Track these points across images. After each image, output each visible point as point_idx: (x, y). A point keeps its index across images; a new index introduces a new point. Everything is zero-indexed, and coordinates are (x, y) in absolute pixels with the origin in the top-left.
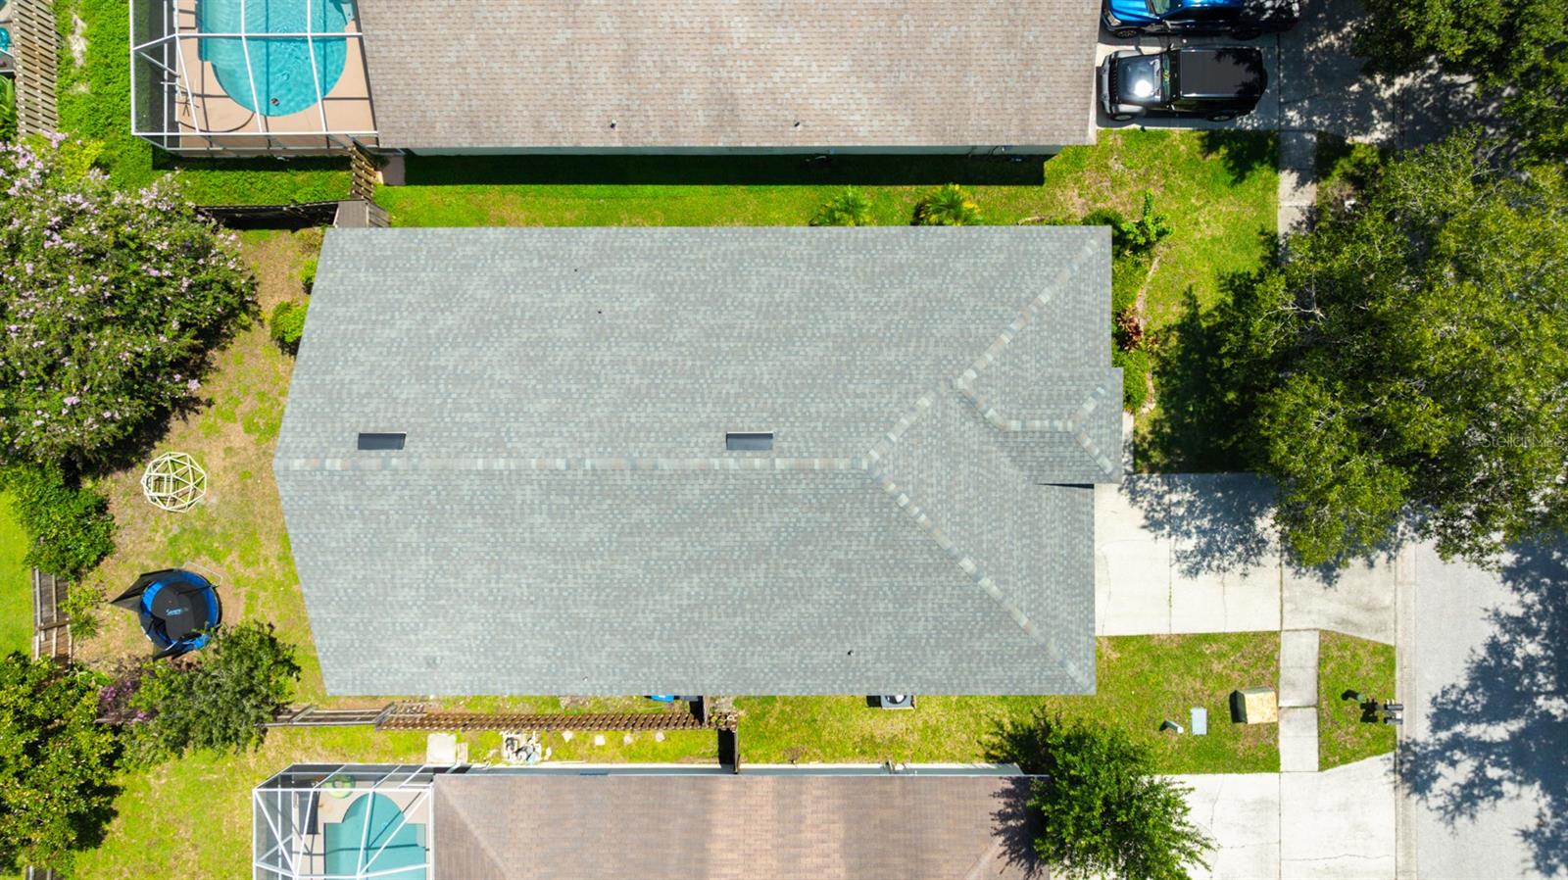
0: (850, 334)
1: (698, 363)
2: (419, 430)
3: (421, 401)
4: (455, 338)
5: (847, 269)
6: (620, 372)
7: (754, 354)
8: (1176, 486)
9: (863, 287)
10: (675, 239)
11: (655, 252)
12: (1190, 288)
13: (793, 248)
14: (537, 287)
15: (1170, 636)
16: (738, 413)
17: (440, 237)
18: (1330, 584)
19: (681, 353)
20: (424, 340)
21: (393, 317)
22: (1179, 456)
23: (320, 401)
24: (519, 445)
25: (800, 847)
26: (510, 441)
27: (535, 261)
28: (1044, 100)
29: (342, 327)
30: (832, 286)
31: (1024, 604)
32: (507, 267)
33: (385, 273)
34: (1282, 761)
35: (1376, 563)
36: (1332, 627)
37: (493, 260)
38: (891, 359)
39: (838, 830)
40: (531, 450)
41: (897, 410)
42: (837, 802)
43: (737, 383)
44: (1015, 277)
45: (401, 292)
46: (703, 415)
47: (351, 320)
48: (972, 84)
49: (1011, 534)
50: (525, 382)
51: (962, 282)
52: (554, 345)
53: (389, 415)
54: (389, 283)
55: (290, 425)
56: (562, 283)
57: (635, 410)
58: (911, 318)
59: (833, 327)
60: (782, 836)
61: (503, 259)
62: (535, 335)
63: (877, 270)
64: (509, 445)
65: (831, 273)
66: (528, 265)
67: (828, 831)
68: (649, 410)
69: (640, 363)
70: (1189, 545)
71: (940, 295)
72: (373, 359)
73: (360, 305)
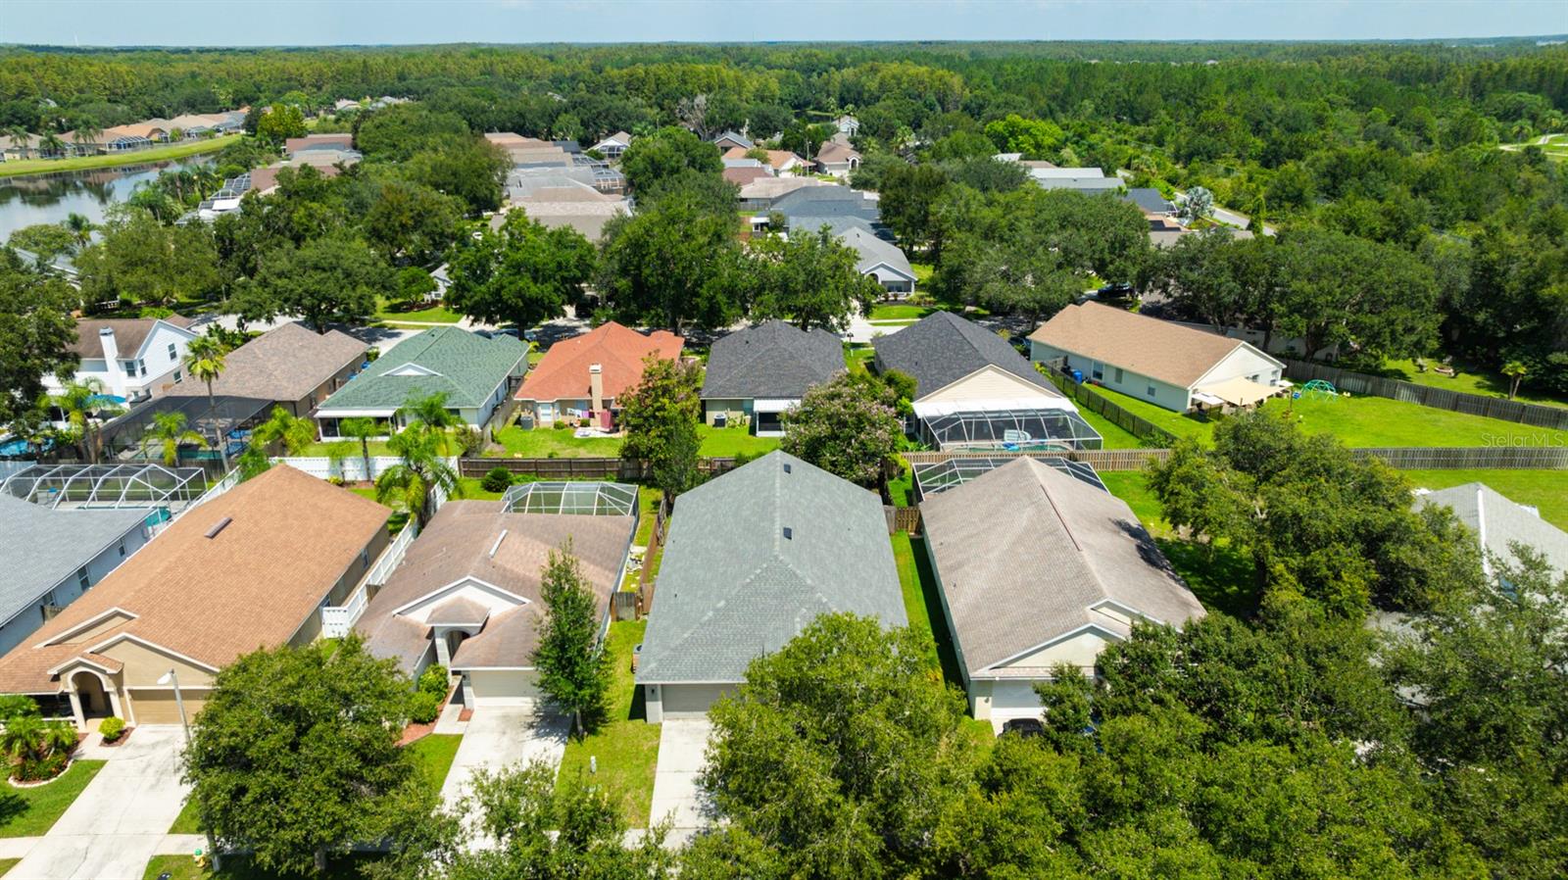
15: (655, 772)
31: (696, 635)
49: (736, 628)
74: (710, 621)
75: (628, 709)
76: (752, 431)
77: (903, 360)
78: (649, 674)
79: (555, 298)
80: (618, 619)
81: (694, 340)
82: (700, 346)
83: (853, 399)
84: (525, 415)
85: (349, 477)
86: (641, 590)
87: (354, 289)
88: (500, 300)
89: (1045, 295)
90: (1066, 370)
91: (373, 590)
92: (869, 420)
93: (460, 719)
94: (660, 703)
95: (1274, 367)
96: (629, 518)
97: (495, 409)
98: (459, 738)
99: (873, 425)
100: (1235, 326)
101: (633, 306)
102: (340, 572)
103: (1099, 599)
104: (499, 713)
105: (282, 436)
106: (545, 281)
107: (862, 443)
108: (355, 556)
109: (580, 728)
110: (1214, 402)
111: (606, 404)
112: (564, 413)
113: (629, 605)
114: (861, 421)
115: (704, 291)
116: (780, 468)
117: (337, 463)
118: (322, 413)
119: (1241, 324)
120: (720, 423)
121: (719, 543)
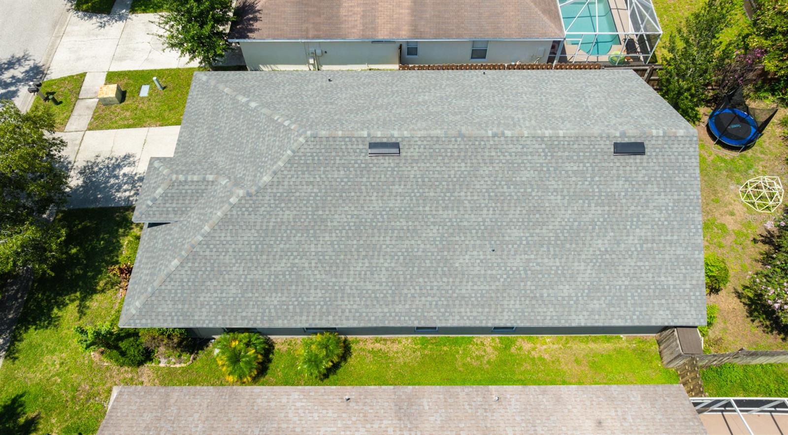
0: (315, 232)
1: (421, 208)
2: (606, 157)
3: (608, 178)
4: (594, 229)
5: (316, 288)
6: (475, 201)
7: (382, 215)
8: (124, 200)
9: (305, 272)
10: (444, 315)
11: (457, 302)
12: (80, 318)
13: (355, 306)
14: (541, 272)
15: (150, 126)
16: (393, 171)
17: (620, 317)
19: (433, 216)
20: (615, 227)
21: (641, 246)
22: (118, 216)
23: (677, 179)
24: (537, 146)
25: (363, 4)
26: (544, 149)
27: (545, 295)
28: (145, 415)
29: (675, 237)
30: (328, 273)
32: (566, 290)
33: (654, 282)
34: (105, 77)
37: (577, 296)
38: (288, 212)
39: (343, 12)
40: (528, 142)
41: (286, 172)
42: (343, 26)
43: (394, 194)
44: (194, 282)
45: (639, 267)
46: (416, 168)
47: (671, 243)
48: (200, 426)
50: (540, 194)
51: (232, 276)
52: (523, 222)
53: (628, 168)
54: (650, 275)
55: (693, 160)
56: (523, 276)
57: (462, 172)
58: (271, 246)
59: (327, 238)
60: (373, 9)
61: (570, 296)
62: (537, 231)
63: (294, 287)
64: (543, 146)
65: (327, 283)
66: (551, 291)
67: (349, 11)
68: (453, 172)
69: (461, 209)
70: (126, 170)
71: (250, 265)
72: (648, 212)
73: (667, 256)
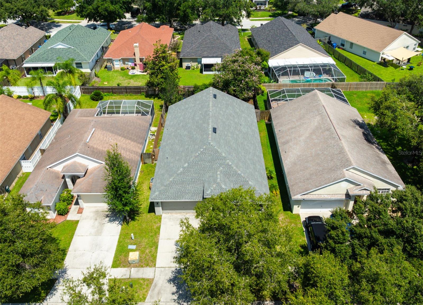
0: (239, 152)
15: (159, 239)
18: (168, 281)
31: (175, 179)
35: (174, 295)
36: (154, 282)
49: (192, 176)
74: (181, 173)
75: (148, 208)
76: (201, 72)
77: (263, 39)
78: (155, 197)
79: (120, 11)
80: (145, 163)
81: (179, 28)
82: (181, 31)
83: (243, 63)
84: (109, 64)
85: (36, 94)
86: (154, 151)
87: (39, 7)
88: (98, 12)
89: (322, 9)
90: (329, 42)
91: (43, 151)
92: (250, 73)
93: (78, 213)
94: (161, 208)
95: (415, 42)
96: (149, 116)
97: (97, 61)
98: (77, 222)
99: (251, 74)
100: (399, 22)
101: (153, 14)
102: (27, 144)
103: (350, 166)
104: (94, 210)
105: (7, 77)
106: (116, 4)
107: (247, 82)
108: (34, 136)
109: (128, 218)
110: (391, 58)
111: (141, 60)
112: (124, 64)
113: (149, 158)
114: (246, 73)
115: (181, 8)
116: (212, 96)
117: (30, 90)
118: (26, 65)
119: (401, 22)
120: (188, 68)
121: (186, 133)
